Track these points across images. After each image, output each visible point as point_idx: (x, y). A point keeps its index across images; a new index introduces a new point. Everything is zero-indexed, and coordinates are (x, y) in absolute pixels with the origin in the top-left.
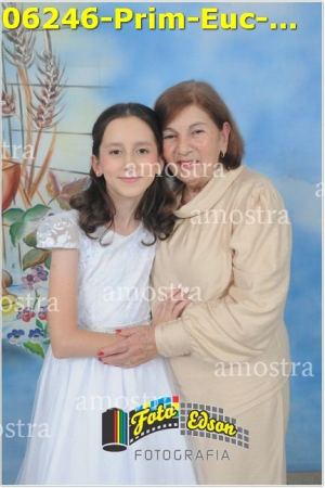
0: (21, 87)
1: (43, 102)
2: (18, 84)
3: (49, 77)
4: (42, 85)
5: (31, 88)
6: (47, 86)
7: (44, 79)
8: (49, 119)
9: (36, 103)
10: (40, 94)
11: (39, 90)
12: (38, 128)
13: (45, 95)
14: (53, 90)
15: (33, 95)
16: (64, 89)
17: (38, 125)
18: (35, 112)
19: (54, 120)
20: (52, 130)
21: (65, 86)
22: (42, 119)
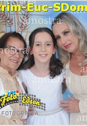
0: (15, 15)
1: (23, 21)
2: (14, 14)
3: (25, 12)
4: (23, 14)
5: (19, 15)
6: (25, 15)
7: (23, 12)
8: (25, 27)
9: (21, 21)
10: (22, 18)
11: (22, 16)
12: (21, 31)
13: (24, 18)
14: (27, 16)
15: (20, 18)
16: (31, 16)
17: (21, 29)
18: (20, 25)
19: (27, 27)
20: (26, 31)
21: (31, 15)
22: (22, 27)
